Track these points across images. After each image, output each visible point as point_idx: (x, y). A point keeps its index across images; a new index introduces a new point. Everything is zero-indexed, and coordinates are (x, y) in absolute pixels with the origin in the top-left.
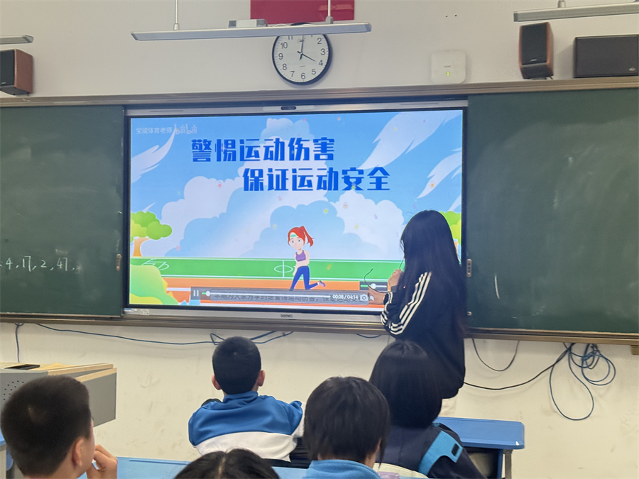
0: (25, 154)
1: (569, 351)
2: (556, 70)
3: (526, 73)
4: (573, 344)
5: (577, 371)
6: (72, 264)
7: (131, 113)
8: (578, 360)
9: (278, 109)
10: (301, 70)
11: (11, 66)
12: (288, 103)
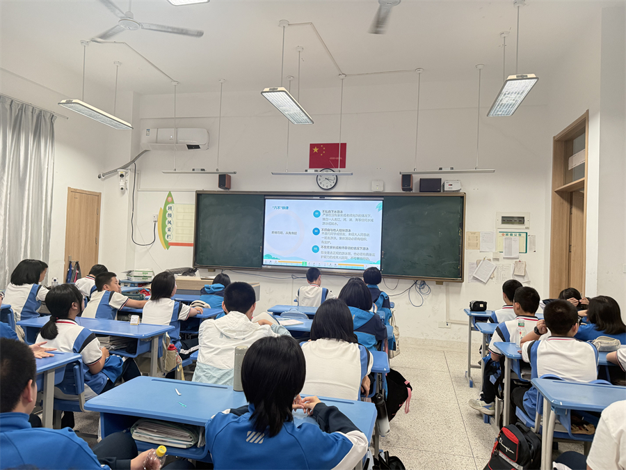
1: (416, 283)
2: (413, 189)
3: (403, 190)
4: (417, 280)
5: (418, 290)
7: (266, 197)
8: (418, 286)
9: (319, 198)
10: (326, 184)
11: (224, 180)
12: (322, 196)
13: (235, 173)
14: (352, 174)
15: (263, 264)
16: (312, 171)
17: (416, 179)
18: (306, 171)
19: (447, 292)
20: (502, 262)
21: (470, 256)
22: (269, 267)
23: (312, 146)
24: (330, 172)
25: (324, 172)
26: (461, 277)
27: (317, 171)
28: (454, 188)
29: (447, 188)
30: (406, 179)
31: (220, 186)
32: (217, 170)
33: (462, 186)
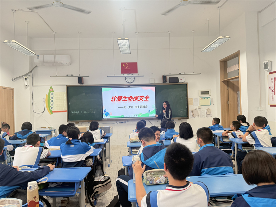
0: (84, 94)
2: (167, 82)
3: (163, 82)
6: (93, 112)
7: (102, 87)
9: (127, 87)
10: (130, 81)
11: (80, 79)
12: (129, 86)
13: (89, 76)
14: (144, 76)
15: (103, 118)
20: (202, 110)
22: (106, 119)
23: (122, 64)
24: (131, 75)
26: (188, 117)
28: (183, 81)
29: (180, 81)
30: (164, 77)
31: (79, 83)
32: (77, 75)
33: (186, 80)
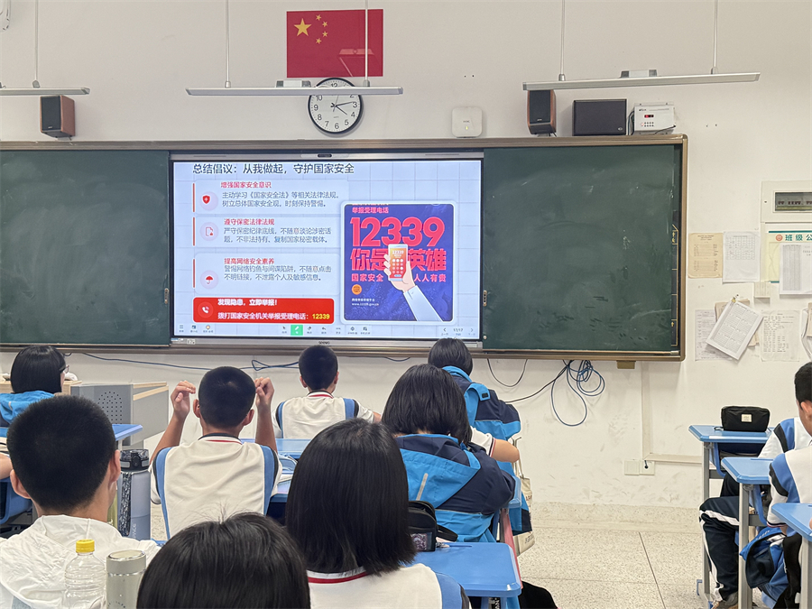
1: (568, 367)
3: (533, 130)
4: (571, 361)
5: (574, 384)
7: (174, 157)
8: (575, 374)
9: (315, 156)
10: (335, 120)
11: (55, 111)
12: (324, 151)
13: (85, 92)
14: (401, 91)
15: (173, 336)
16: (295, 84)
17: (564, 103)
18: (280, 84)
19: (645, 387)
20: (777, 306)
21: (698, 294)
22: (191, 342)
23: (293, 18)
24: (342, 86)
25: (328, 86)
26: (678, 348)
27: (308, 84)
28: (659, 123)
29: (640, 123)
30: (540, 102)
31: (45, 129)
32: (36, 84)
33: (677, 118)
